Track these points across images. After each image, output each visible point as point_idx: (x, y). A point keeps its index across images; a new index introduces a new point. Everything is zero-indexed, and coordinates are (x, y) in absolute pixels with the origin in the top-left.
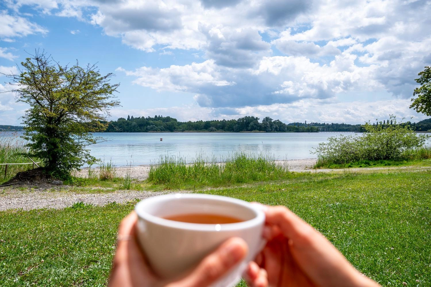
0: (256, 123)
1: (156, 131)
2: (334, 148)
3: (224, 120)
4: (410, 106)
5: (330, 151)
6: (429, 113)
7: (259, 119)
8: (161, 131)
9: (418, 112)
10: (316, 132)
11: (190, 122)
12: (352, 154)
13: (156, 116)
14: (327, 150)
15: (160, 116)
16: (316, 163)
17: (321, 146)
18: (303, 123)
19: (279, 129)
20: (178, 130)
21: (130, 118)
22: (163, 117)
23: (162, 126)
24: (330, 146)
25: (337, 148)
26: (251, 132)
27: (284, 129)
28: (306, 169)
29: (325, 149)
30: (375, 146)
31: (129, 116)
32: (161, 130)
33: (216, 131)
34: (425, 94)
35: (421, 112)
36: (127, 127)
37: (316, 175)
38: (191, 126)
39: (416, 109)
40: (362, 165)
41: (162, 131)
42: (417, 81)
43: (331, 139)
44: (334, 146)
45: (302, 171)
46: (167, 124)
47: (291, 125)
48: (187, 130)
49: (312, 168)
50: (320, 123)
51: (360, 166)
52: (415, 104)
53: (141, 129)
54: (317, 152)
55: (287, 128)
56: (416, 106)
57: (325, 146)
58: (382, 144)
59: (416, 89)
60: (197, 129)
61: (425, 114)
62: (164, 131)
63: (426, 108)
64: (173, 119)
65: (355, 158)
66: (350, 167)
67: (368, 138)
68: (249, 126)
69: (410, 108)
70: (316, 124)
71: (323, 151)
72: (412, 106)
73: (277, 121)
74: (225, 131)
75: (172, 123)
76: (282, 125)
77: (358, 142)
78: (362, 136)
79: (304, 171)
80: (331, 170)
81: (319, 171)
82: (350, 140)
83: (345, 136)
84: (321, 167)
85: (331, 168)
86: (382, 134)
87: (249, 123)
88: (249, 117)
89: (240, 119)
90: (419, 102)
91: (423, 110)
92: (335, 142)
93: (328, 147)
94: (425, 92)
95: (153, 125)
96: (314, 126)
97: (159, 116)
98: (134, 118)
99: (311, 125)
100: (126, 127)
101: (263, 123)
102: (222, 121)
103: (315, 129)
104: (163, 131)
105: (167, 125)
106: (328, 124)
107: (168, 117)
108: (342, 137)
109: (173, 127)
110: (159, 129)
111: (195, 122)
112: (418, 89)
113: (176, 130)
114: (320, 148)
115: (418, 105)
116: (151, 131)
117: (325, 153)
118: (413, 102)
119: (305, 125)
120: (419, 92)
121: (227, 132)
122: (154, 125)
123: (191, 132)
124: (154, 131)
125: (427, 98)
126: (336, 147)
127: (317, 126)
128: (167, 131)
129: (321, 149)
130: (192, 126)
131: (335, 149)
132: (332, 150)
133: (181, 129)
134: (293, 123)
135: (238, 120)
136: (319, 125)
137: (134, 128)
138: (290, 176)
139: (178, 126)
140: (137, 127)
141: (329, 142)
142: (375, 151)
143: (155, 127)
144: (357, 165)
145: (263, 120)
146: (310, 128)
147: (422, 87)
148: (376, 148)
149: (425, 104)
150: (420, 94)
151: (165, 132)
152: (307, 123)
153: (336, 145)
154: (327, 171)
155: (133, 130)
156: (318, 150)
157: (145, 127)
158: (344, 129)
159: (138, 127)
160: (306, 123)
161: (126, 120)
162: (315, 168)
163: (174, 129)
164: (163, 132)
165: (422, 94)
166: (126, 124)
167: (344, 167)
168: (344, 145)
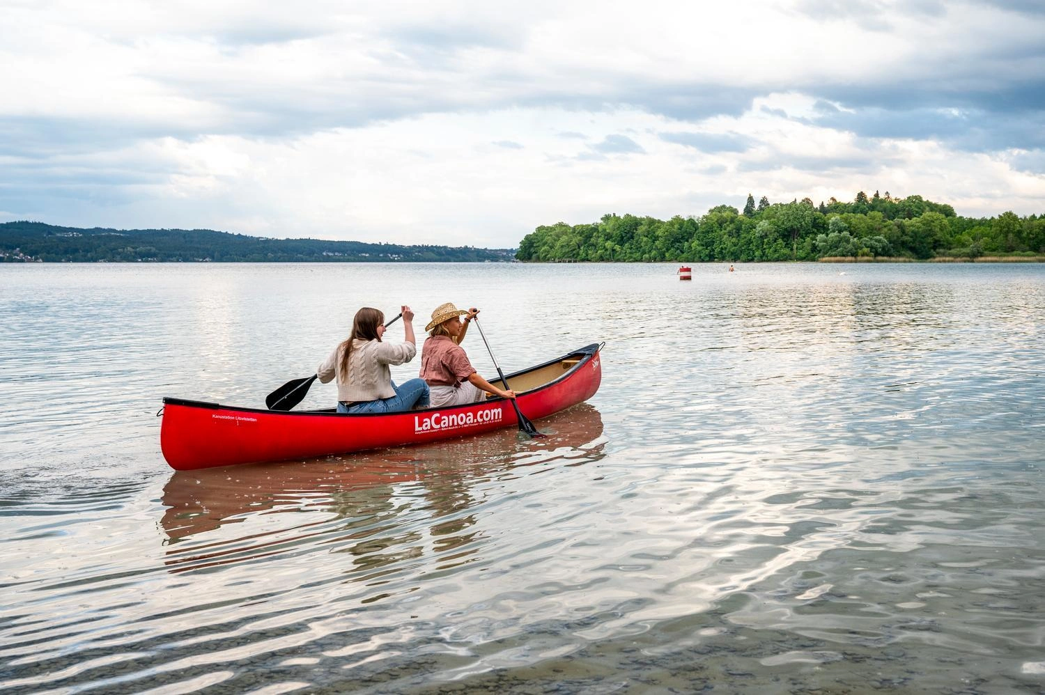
1: (853, 259)
8: (875, 256)
11: (1009, 215)
13: (861, 196)
15: (882, 196)
20: (953, 251)
21: (757, 205)
22: (893, 197)
23: (881, 237)
31: (751, 200)
32: (877, 254)
36: (734, 240)
38: (1011, 236)
41: (880, 258)
46: (900, 226)
48: (994, 250)
53: (792, 250)
62: (890, 256)
64: (933, 207)
75: (928, 223)
95: (840, 231)
97: (877, 195)
98: (771, 204)
100: (728, 242)
104: (883, 255)
105: (903, 232)
107: (916, 197)
109: (930, 240)
110: (866, 250)
116: (833, 259)
122: (846, 233)
123: (1011, 258)
124: (844, 256)
128: (900, 255)
130: (1020, 232)
133: (964, 245)
137: (763, 243)
139: (955, 234)
140: (775, 240)
143: (848, 241)
151: (893, 259)
155: (757, 253)
157: (808, 239)
159: (780, 241)
161: (741, 212)
163: (935, 248)
164: (883, 261)
166: (728, 229)
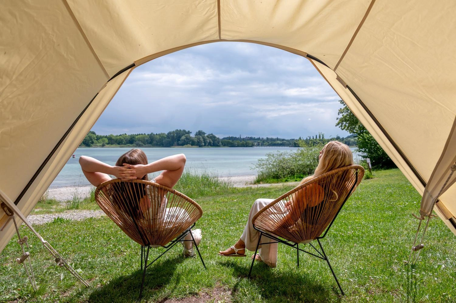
0: (188, 137)
2: (272, 163)
3: (152, 134)
4: (336, 125)
5: (268, 166)
6: (351, 131)
7: (191, 133)
9: (343, 129)
10: (251, 146)
12: (288, 169)
14: (266, 166)
16: (256, 178)
17: (260, 162)
18: (237, 137)
19: (213, 144)
24: (268, 162)
25: (275, 164)
26: (182, 147)
27: (219, 143)
28: (247, 184)
29: (264, 164)
30: (308, 161)
33: (142, 145)
34: (347, 114)
35: (344, 130)
37: (258, 189)
39: (341, 127)
40: (297, 179)
42: (340, 102)
43: (269, 155)
44: (272, 162)
45: (243, 186)
47: (225, 140)
49: (252, 183)
50: (255, 138)
51: (295, 180)
52: (340, 123)
54: (257, 167)
55: (222, 143)
56: (341, 125)
57: (263, 162)
58: (314, 159)
59: (340, 109)
60: (120, 144)
61: (348, 131)
63: (349, 126)
65: (291, 173)
66: (286, 181)
67: (302, 154)
68: (181, 140)
69: (336, 126)
70: (251, 139)
71: (262, 167)
72: (338, 124)
73: (211, 134)
74: (153, 145)
76: (215, 140)
77: (293, 157)
78: (297, 152)
79: (245, 187)
80: (270, 185)
81: (260, 185)
82: (286, 156)
83: (282, 152)
84: (261, 183)
85: (270, 183)
86: (313, 150)
87: (180, 137)
88: (180, 130)
89: (170, 132)
90: (343, 121)
91: (346, 128)
92: (272, 157)
93: (266, 163)
94: (347, 112)
96: (249, 140)
99: (246, 140)
101: (195, 138)
102: (150, 134)
103: (250, 144)
106: (263, 138)
108: (278, 153)
111: (117, 135)
112: (342, 109)
113: (94, 144)
114: (258, 164)
115: (342, 124)
117: (264, 168)
118: (338, 121)
119: (240, 139)
120: (342, 112)
121: (156, 146)
123: (113, 146)
125: (349, 117)
126: (274, 162)
127: (252, 140)
129: (260, 165)
131: (272, 165)
132: (270, 165)
134: (228, 137)
135: (168, 134)
136: (254, 139)
138: (234, 191)
139: (97, 140)
141: (267, 157)
142: (308, 166)
144: (293, 179)
145: (195, 134)
146: (245, 143)
147: (345, 108)
148: (309, 163)
149: (348, 123)
150: (343, 114)
152: (242, 137)
153: (273, 161)
154: (267, 185)
156: (257, 166)
158: (278, 143)
160: (240, 137)
162: (255, 183)
165: (345, 114)
167: (282, 181)
168: (281, 161)
